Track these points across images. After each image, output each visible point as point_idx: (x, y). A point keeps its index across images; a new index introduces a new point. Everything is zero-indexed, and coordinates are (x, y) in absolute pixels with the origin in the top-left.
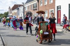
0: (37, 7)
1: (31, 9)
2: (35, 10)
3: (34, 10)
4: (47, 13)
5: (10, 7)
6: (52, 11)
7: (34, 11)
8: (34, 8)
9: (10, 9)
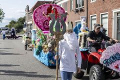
0: (83, 5)
1: (71, 8)
2: (79, 12)
3: (77, 11)
4: (106, 18)
5: (28, 7)
6: (118, 13)
7: (77, 13)
8: (77, 7)
9: (28, 11)
